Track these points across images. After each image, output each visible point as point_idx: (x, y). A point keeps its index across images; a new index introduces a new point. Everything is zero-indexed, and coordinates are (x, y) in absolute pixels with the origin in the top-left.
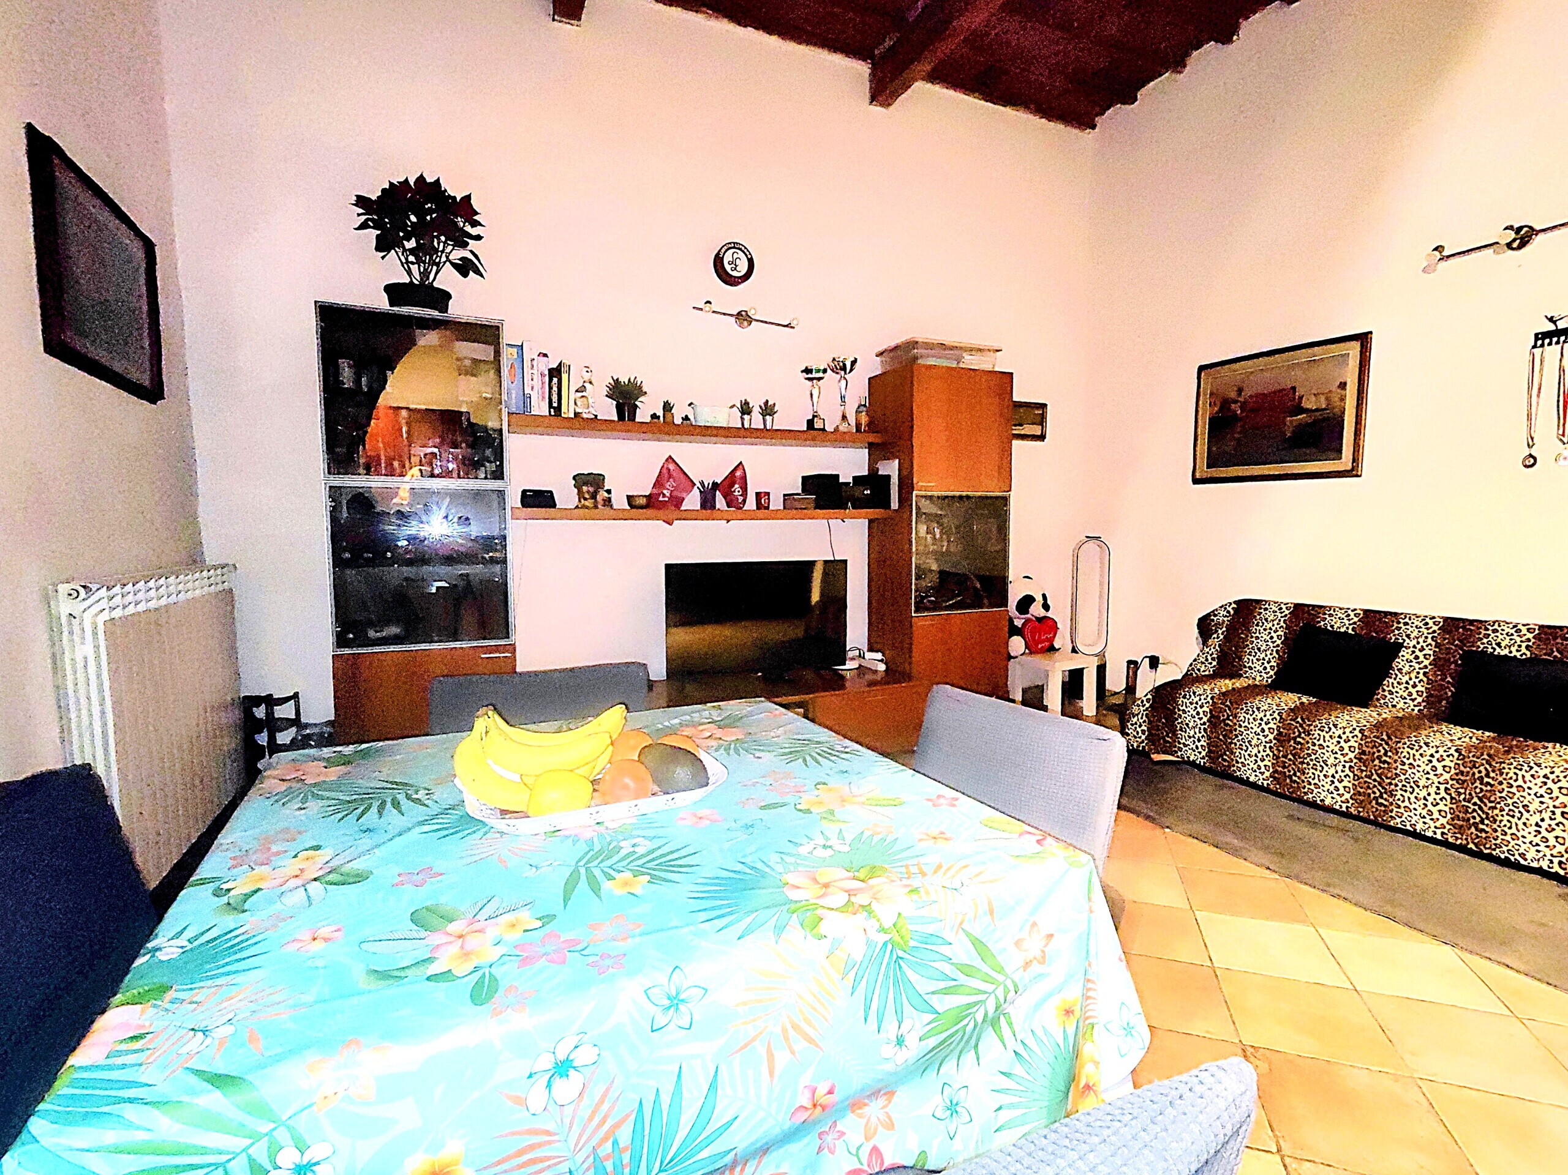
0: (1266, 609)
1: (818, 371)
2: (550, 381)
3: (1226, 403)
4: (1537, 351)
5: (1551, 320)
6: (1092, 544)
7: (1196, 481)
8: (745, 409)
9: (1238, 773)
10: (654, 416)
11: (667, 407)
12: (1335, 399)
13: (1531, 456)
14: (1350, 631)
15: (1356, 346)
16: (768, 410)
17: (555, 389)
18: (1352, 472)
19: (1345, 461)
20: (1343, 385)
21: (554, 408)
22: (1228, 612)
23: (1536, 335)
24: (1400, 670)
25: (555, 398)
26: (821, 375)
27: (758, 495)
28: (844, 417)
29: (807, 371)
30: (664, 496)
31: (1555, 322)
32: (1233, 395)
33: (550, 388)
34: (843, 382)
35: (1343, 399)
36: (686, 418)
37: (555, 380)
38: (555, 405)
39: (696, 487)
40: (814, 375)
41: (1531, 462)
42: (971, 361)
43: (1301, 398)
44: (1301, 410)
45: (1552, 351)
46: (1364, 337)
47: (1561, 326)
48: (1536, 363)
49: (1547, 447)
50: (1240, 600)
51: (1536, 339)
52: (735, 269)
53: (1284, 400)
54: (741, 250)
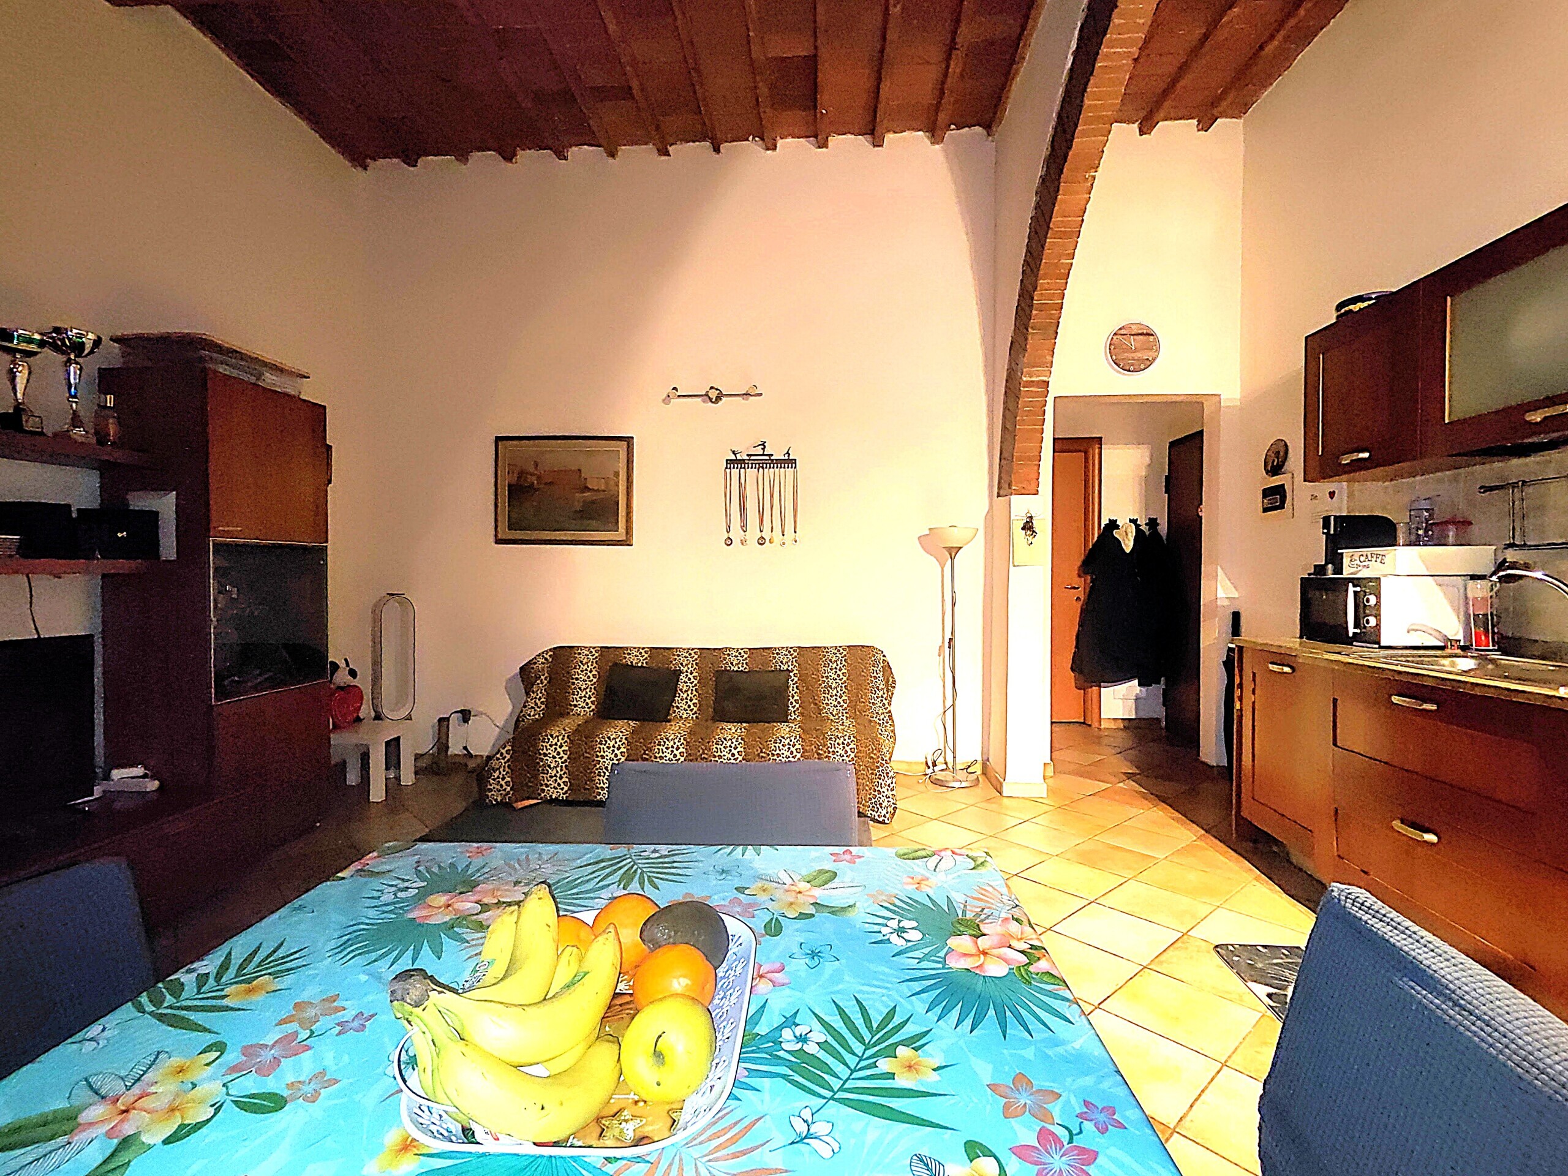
0: (580, 654)
1: (28, 341)
3: (522, 474)
4: (728, 471)
5: (734, 452)
6: (393, 603)
7: (498, 541)
12: (612, 483)
13: (729, 538)
14: (645, 665)
15: (622, 444)
18: (628, 542)
19: (621, 534)
20: (617, 474)
22: (546, 659)
23: (727, 460)
24: (681, 690)
26: (33, 348)
28: (75, 419)
31: (735, 455)
32: (532, 469)
35: (615, 485)
41: (729, 542)
42: (270, 380)
43: (586, 479)
44: (587, 489)
45: (735, 472)
46: (629, 440)
47: (739, 457)
48: (727, 479)
49: (736, 533)
50: (555, 648)
51: (727, 463)
53: (573, 478)
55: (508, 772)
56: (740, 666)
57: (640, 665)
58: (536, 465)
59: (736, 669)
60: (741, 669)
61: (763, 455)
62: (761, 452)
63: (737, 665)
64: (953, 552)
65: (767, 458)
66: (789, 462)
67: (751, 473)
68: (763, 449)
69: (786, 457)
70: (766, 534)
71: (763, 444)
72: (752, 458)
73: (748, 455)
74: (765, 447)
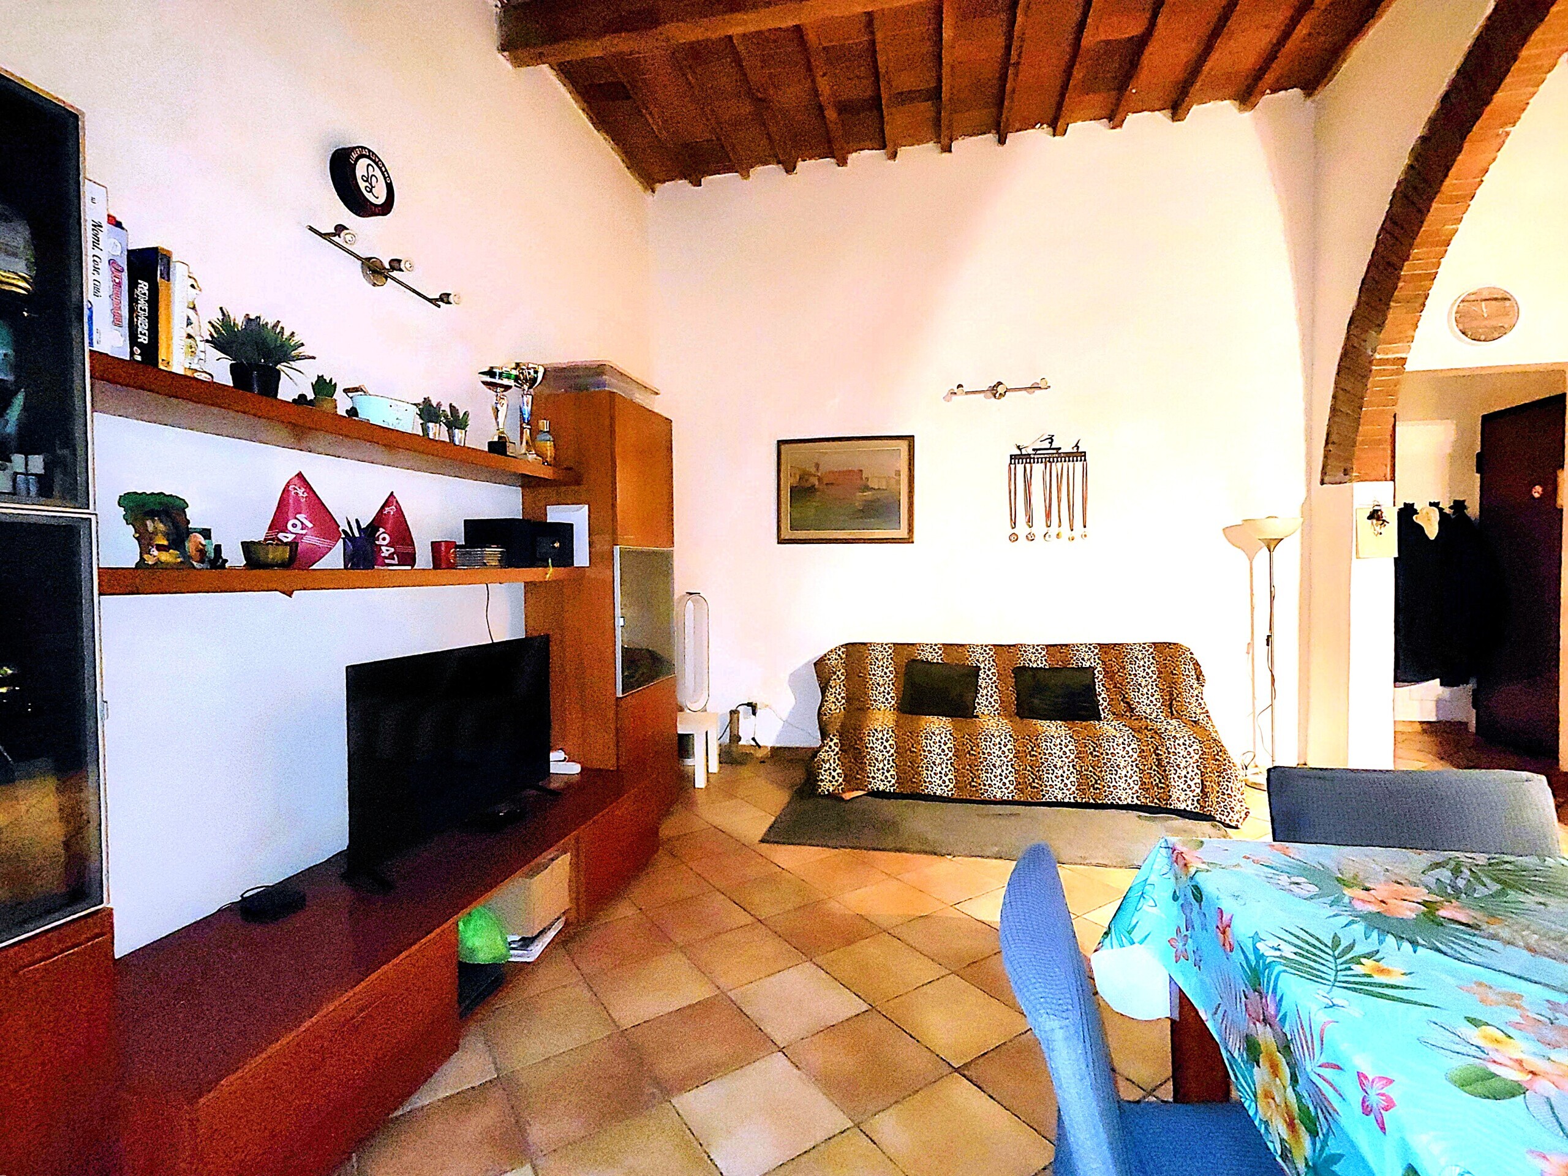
0: (873, 650)
2: (133, 286)
3: (804, 476)
4: (1012, 466)
5: (1018, 447)
6: (690, 602)
7: (781, 541)
8: (429, 411)
9: (926, 791)
10: (301, 398)
12: (893, 481)
13: (1014, 534)
14: (940, 661)
15: (903, 442)
17: (142, 304)
18: (909, 540)
19: (903, 532)
20: (898, 473)
21: (141, 345)
22: (838, 654)
23: (1011, 456)
25: (143, 326)
27: (435, 546)
29: (491, 373)
31: (1020, 450)
32: (813, 470)
33: (133, 300)
35: (898, 482)
36: (353, 410)
37: (143, 287)
38: (144, 339)
39: (339, 536)
40: (500, 381)
41: (1014, 538)
43: (867, 479)
44: (867, 488)
45: (1020, 468)
46: (910, 439)
47: (1024, 452)
48: (1012, 477)
49: (1022, 529)
50: (846, 644)
51: (1011, 459)
52: (371, 191)
53: (855, 478)
54: (377, 164)
55: (837, 765)
56: (1039, 662)
57: (935, 661)
58: (817, 466)
59: (1035, 665)
60: (1040, 665)
61: (1050, 449)
62: (1048, 446)
63: (1038, 662)
64: (1272, 544)
65: (1055, 451)
66: (1078, 455)
67: (1038, 468)
68: (1051, 443)
69: (1075, 450)
70: (1054, 530)
71: (1051, 439)
72: (1039, 452)
73: (1034, 450)
74: (1052, 440)
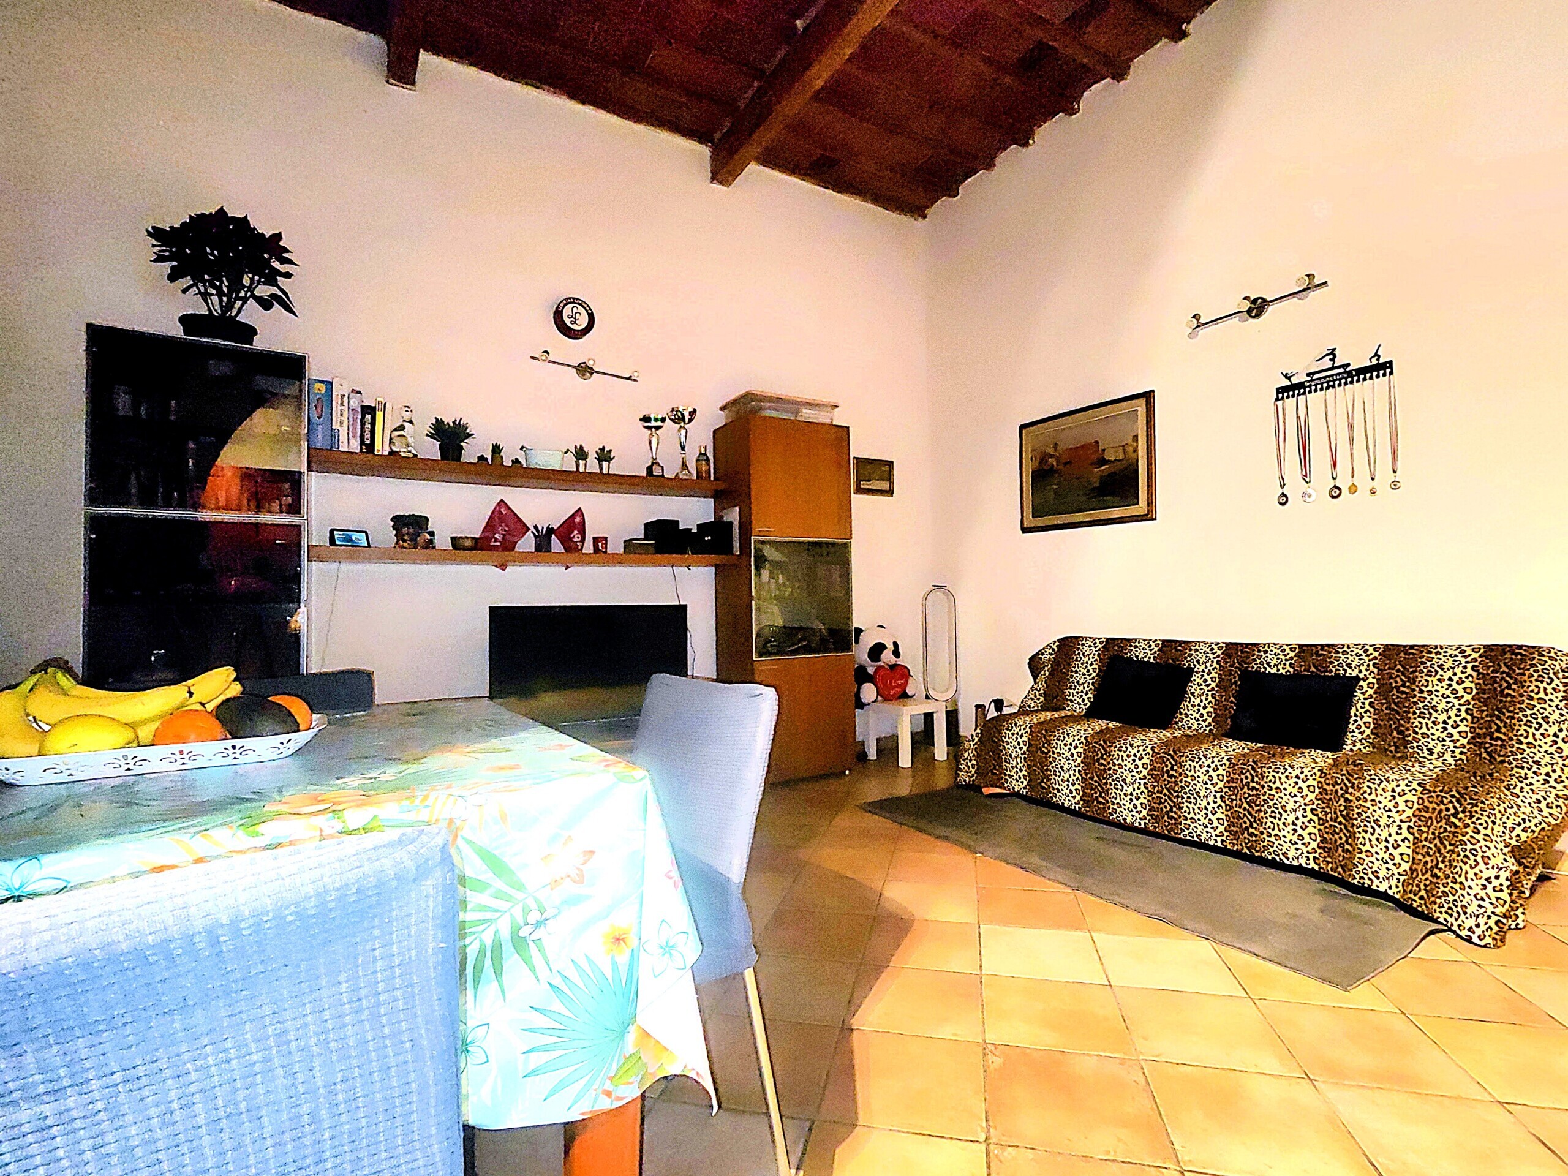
0: (1083, 645)
1: (656, 420)
2: (363, 417)
3: (1044, 458)
4: (1279, 403)
5: (1286, 376)
6: (939, 594)
7: (1025, 530)
8: (581, 454)
9: (1055, 800)
10: (482, 458)
11: (496, 449)
12: (1130, 450)
13: (1283, 495)
14: (1152, 660)
15: (1142, 401)
16: (604, 456)
17: (368, 425)
18: (1149, 516)
19: (1142, 507)
20: (1135, 437)
21: (366, 445)
22: (1053, 650)
23: (1277, 389)
24: (1193, 694)
25: (367, 435)
26: (659, 423)
27: (596, 540)
28: (684, 466)
29: (646, 419)
30: (496, 540)
31: (1290, 379)
32: (1052, 451)
33: (363, 424)
34: (683, 432)
35: (1135, 450)
36: (516, 461)
37: (368, 417)
38: (368, 442)
39: (530, 532)
40: (653, 423)
41: (1284, 499)
42: (807, 414)
43: (1104, 450)
44: (1103, 461)
45: (1290, 403)
46: (1150, 395)
47: (1295, 380)
49: (1295, 486)
50: (1062, 639)
51: (1278, 393)
52: (575, 323)
53: (1091, 453)
54: (580, 305)
55: (974, 755)
57: (1146, 659)
58: (1056, 446)
59: (1274, 670)
60: (1281, 671)
61: (1333, 368)
62: (1330, 365)
63: (1278, 665)
65: (1342, 370)
66: (1381, 368)
67: (1316, 398)
68: (1333, 360)
69: (1374, 361)
70: (1344, 483)
71: (1332, 353)
72: (1316, 376)
73: (1308, 375)
74: (1335, 356)
